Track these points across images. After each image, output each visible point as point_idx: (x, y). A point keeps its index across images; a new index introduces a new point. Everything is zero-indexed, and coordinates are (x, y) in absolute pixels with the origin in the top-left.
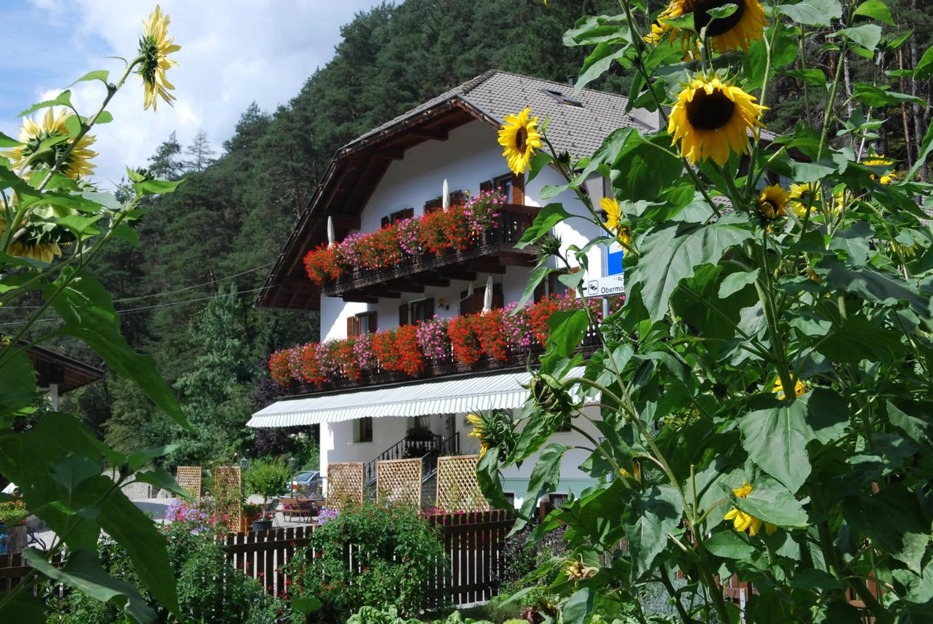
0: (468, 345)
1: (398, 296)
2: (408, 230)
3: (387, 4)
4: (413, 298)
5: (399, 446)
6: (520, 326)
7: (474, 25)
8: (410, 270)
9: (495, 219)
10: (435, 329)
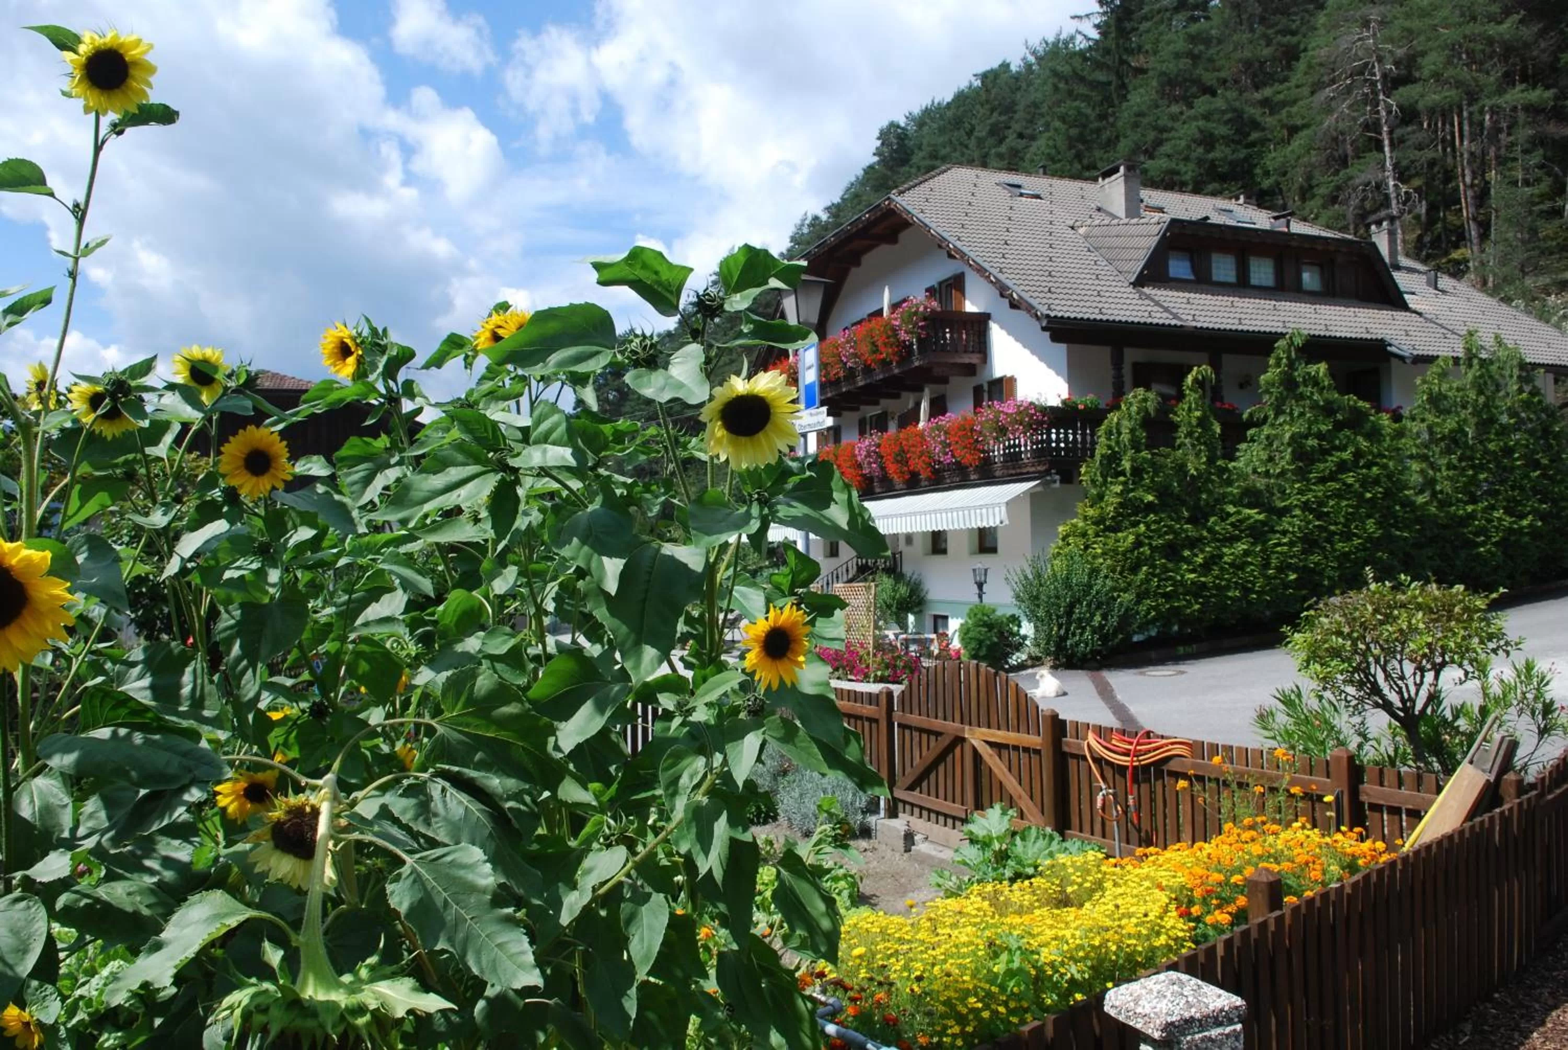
0: (898, 462)
1: (857, 409)
2: (848, 342)
3: (936, 102)
4: (872, 411)
5: (850, 564)
6: (941, 443)
7: (1017, 116)
8: (855, 383)
9: (922, 328)
10: (870, 445)
